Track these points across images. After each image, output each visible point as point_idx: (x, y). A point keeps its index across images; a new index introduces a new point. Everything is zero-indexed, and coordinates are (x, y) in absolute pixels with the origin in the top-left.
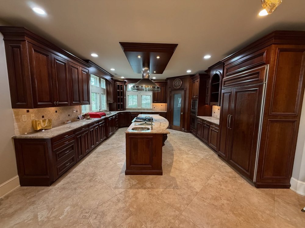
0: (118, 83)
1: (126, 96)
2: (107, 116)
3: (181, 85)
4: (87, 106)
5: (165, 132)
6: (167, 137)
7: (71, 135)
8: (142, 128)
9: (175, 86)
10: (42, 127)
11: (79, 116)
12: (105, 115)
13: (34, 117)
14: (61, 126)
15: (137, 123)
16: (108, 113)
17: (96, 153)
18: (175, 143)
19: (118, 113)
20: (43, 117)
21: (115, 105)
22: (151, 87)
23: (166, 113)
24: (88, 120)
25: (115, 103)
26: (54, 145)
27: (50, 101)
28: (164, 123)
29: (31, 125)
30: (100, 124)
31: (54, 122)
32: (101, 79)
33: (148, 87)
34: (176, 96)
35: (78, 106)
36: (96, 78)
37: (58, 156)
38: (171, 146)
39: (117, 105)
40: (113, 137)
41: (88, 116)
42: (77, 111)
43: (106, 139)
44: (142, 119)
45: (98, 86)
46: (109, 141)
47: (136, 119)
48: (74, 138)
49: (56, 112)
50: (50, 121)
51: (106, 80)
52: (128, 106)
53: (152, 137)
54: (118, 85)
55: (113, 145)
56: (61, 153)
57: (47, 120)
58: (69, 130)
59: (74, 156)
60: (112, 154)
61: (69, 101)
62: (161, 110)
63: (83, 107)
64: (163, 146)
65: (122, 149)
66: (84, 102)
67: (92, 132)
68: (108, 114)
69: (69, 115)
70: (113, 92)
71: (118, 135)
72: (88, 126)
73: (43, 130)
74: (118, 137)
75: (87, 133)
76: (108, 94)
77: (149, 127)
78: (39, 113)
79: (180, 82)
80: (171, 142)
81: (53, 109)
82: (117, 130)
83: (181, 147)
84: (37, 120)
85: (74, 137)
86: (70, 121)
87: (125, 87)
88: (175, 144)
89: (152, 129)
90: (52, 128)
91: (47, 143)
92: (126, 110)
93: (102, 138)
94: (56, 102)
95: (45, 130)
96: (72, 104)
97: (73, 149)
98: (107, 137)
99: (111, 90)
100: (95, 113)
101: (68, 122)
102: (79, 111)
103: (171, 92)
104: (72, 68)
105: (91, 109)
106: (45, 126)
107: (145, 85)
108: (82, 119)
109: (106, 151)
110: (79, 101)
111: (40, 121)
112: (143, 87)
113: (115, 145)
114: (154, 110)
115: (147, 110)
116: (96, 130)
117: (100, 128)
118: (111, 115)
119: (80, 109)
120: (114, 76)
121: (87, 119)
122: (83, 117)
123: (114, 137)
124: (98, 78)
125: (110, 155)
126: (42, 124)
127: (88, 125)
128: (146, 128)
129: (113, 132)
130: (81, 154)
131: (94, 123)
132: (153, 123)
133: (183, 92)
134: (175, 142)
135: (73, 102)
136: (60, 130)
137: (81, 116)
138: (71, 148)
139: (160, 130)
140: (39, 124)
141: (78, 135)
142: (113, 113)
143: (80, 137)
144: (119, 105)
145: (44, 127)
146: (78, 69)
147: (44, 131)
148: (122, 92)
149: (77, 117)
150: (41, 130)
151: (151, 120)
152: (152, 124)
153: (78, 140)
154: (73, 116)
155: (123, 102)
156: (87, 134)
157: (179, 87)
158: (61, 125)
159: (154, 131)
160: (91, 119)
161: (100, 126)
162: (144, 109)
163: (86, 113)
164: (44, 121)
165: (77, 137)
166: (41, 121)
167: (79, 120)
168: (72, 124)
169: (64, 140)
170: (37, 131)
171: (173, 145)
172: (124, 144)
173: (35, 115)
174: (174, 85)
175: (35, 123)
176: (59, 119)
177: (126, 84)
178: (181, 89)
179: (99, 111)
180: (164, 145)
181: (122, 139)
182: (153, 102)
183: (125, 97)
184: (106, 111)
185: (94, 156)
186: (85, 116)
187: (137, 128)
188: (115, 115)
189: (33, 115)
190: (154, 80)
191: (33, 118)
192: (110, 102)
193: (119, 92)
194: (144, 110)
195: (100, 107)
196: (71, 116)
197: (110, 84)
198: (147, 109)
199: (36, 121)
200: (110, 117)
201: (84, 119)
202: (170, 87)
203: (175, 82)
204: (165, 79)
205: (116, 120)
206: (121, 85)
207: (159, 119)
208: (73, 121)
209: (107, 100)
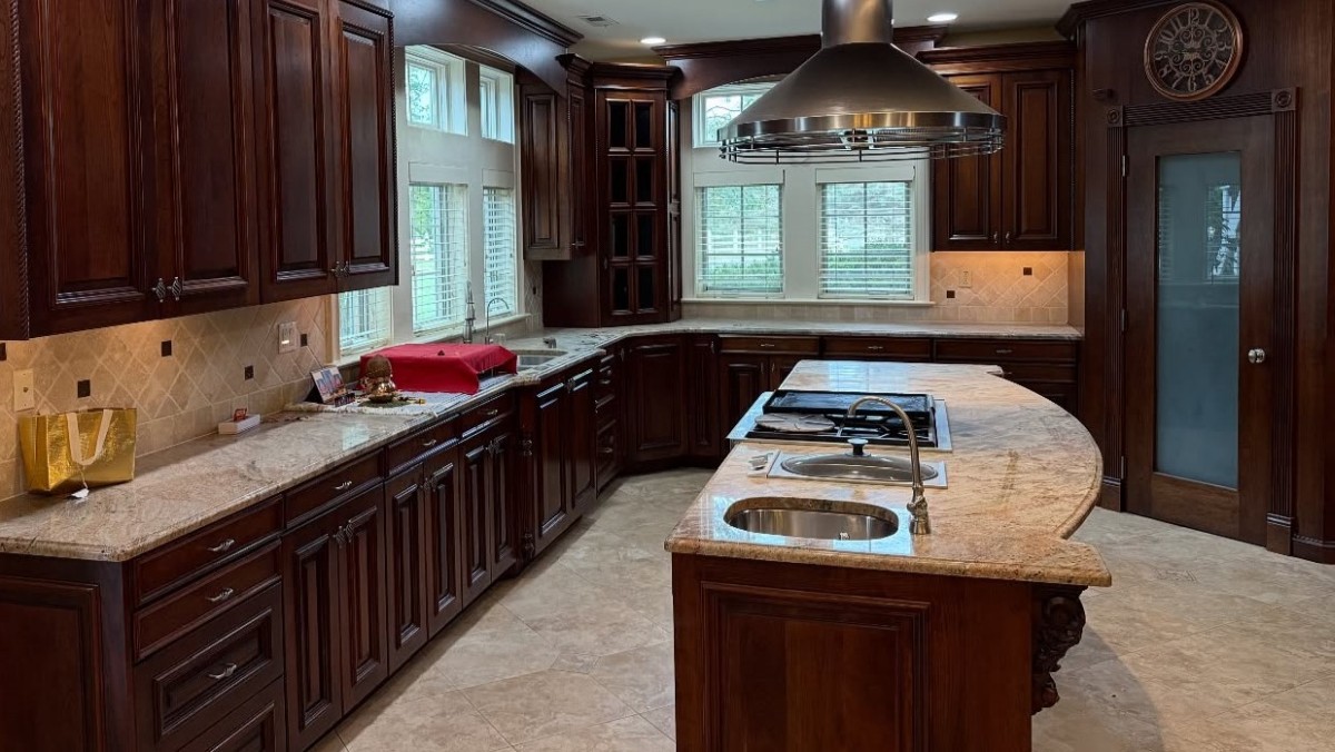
0: (618, 93)
1: (678, 196)
2: (528, 374)
3: (1228, 68)
4: (379, 296)
5: (1053, 566)
6: (1077, 615)
7: (256, 537)
8: (825, 506)
9: (1167, 81)
10: (74, 464)
11: (317, 376)
12: (507, 364)
13: (31, 391)
14: (192, 462)
15: (778, 455)
16: (536, 344)
17: (431, 693)
18: (1178, 670)
19: (612, 348)
20: (84, 389)
21: (588, 278)
22: (910, 124)
23: (1075, 344)
24: (380, 411)
25: (593, 260)
26: (142, 615)
27: (131, 279)
28: (1046, 458)
29: (13, 449)
30: (472, 444)
31: (153, 427)
32: (484, 69)
33: (878, 120)
34: (1180, 175)
35: (312, 304)
36: (448, 66)
37: (169, 702)
38: (1139, 707)
39: (603, 274)
40: (569, 553)
41: (385, 375)
42: (304, 340)
43: (512, 576)
44: (825, 413)
45: (460, 127)
46: (533, 595)
47: (768, 409)
48: (274, 562)
49: (166, 349)
50: (123, 417)
51: (520, 74)
52: (699, 285)
53: (923, 605)
54: (618, 108)
55: (568, 638)
56: (183, 678)
57: (107, 415)
58: (247, 497)
59: (271, 712)
60: (562, 719)
61: (252, 266)
62: (1022, 315)
63: (349, 300)
64: (1036, 709)
65: (647, 678)
66: (353, 269)
67: (406, 511)
68: (533, 358)
69: (249, 372)
70: (575, 162)
71: (615, 539)
72: (380, 458)
73: (79, 487)
74: (614, 561)
75: (374, 516)
76: (534, 182)
77: (895, 499)
78: (64, 366)
79: (1226, 37)
80: (1132, 659)
81: (145, 334)
82: (606, 490)
83: (1252, 724)
84: (45, 412)
85: (274, 552)
86: (255, 420)
87: (670, 117)
88: (1179, 682)
89: (921, 525)
90: (136, 475)
91: (98, 591)
92: (679, 317)
93: (482, 565)
94: (168, 282)
95: (93, 487)
96: (271, 293)
97: (265, 651)
98: (526, 560)
99: (560, 147)
100: (433, 354)
101: (242, 425)
102: (316, 337)
103: (1122, 138)
104: (278, 14)
105: (402, 314)
106: (90, 462)
107: (851, 108)
108: (337, 401)
109: (511, 684)
110: (322, 263)
111: (65, 426)
112: (825, 121)
113: (588, 638)
114: (946, 321)
115: (877, 320)
116: (435, 496)
117: (468, 473)
118: (557, 364)
119: (327, 321)
120: (580, 36)
121: (377, 402)
122: (344, 381)
123: (578, 554)
124: (458, 63)
125: (549, 731)
126: (76, 440)
127: (379, 456)
128: (859, 510)
129: (573, 515)
130: (325, 695)
131: (426, 437)
132: (927, 460)
133: (1258, 135)
134: (1178, 657)
135: (283, 277)
136: (186, 496)
137: (334, 371)
138: (254, 646)
139: (1005, 542)
140: (56, 443)
141: (304, 535)
142: (577, 345)
143: (321, 556)
144: (622, 274)
145: (90, 469)
146: (313, 18)
147: (83, 494)
148: (644, 164)
149: (305, 384)
150: (67, 490)
151: (914, 425)
152: (915, 476)
153: (305, 571)
154: (275, 379)
155: (656, 247)
156: (370, 526)
157: (1213, 84)
158: (197, 453)
159: (947, 552)
160: (404, 401)
161: (468, 463)
162: (847, 310)
163: (367, 352)
164: (88, 421)
165: (301, 551)
166: (72, 419)
167: (318, 411)
168: (268, 442)
169: (207, 580)
170: (43, 498)
171: (1156, 692)
172: (657, 632)
173: (37, 381)
174: (1157, 66)
175: (32, 438)
176: (183, 406)
177: (682, 93)
178: (1232, 102)
179: (461, 330)
180: (1044, 695)
181: (644, 578)
182: (939, 242)
183: (671, 208)
184: (517, 328)
185: (419, 721)
186: (362, 375)
187: (771, 503)
188: (592, 362)
189: (25, 377)
190: (943, 34)
191: (24, 401)
192: (553, 257)
193: (620, 163)
194: (849, 319)
195: (470, 300)
196: (265, 374)
197: (548, 103)
198: (881, 310)
199: (41, 421)
200: (548, 380)
201: (351, 397)
202: (1111, 94)
203: (1169, 41)
204: (1061, 13)
205: (599, 404)
206: (642, 109)
207: (1000, 418)
208: (278, 414)
209: (529, 238)
